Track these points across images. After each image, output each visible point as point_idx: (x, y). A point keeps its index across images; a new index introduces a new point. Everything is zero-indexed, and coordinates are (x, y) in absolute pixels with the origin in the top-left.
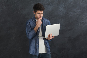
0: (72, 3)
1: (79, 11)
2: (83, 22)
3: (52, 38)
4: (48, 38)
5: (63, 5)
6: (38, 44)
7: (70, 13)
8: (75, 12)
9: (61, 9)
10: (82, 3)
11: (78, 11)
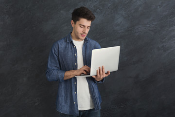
0: (140, 9)
1: (156, 23)
2: (163, 46)
3: (105, 76)
4: (96, 76)
5: (123, 13)
6: (76, 91)
7: (138, 29)
8: (148, 26)
9: (119, 20)
10: (160, 7)
11: (154, 23)
